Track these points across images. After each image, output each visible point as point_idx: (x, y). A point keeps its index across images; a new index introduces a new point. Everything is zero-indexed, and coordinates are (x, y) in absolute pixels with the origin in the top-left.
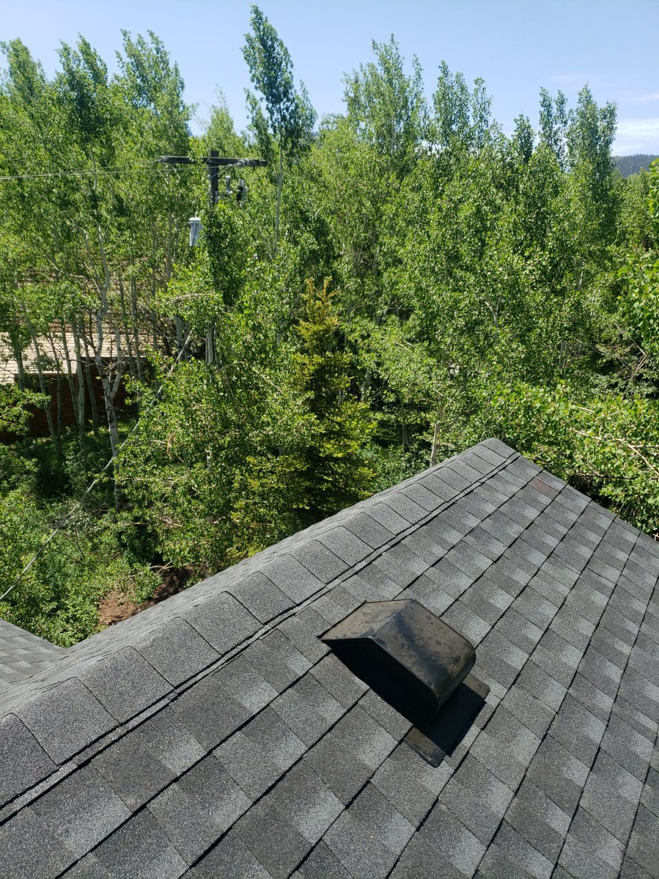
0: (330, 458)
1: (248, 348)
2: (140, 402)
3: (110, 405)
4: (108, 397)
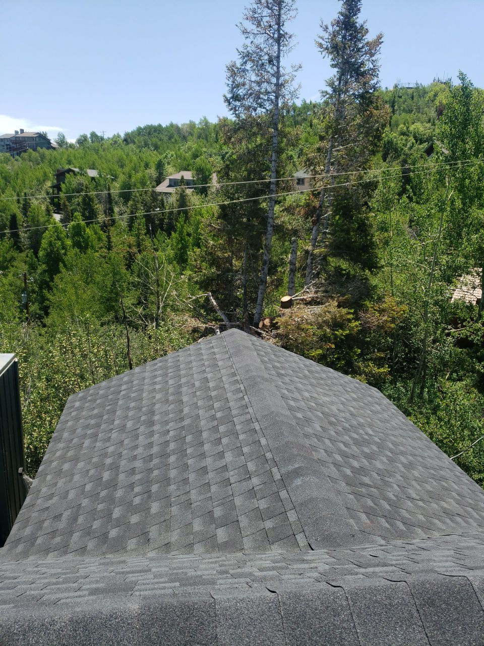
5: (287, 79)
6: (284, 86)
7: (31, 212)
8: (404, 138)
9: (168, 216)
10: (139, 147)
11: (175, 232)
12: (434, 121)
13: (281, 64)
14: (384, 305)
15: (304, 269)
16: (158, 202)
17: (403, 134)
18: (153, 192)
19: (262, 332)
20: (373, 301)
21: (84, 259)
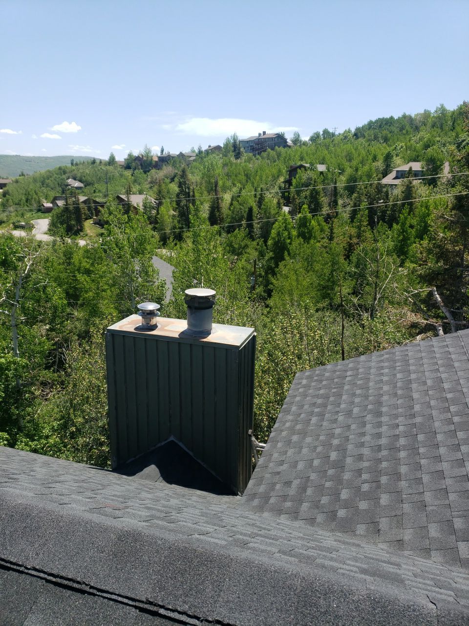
7: (264, 205)
9: (391, 208)
10: (369, 140)
11: (397, 224)
16: (383, 194)
18: (379, 184)
21: (306, 249)
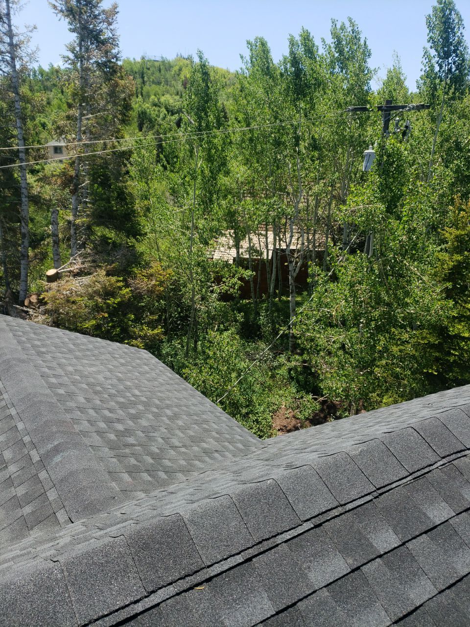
0: (458, 336)
1: (402, 246)
2: (317, 281)
3: (292, 281)
4: (292, 276)
5: (22, 40)
6: (20, 47)
8: (157, 109)
12: (181, 93)
13: (12, 22)
14: (151, 271)
15: (69, 240)
17: (155, 105)
19: (28, 310)
20: (141, 267)
